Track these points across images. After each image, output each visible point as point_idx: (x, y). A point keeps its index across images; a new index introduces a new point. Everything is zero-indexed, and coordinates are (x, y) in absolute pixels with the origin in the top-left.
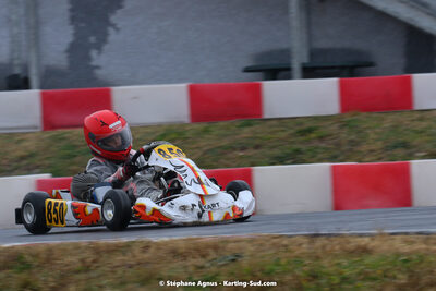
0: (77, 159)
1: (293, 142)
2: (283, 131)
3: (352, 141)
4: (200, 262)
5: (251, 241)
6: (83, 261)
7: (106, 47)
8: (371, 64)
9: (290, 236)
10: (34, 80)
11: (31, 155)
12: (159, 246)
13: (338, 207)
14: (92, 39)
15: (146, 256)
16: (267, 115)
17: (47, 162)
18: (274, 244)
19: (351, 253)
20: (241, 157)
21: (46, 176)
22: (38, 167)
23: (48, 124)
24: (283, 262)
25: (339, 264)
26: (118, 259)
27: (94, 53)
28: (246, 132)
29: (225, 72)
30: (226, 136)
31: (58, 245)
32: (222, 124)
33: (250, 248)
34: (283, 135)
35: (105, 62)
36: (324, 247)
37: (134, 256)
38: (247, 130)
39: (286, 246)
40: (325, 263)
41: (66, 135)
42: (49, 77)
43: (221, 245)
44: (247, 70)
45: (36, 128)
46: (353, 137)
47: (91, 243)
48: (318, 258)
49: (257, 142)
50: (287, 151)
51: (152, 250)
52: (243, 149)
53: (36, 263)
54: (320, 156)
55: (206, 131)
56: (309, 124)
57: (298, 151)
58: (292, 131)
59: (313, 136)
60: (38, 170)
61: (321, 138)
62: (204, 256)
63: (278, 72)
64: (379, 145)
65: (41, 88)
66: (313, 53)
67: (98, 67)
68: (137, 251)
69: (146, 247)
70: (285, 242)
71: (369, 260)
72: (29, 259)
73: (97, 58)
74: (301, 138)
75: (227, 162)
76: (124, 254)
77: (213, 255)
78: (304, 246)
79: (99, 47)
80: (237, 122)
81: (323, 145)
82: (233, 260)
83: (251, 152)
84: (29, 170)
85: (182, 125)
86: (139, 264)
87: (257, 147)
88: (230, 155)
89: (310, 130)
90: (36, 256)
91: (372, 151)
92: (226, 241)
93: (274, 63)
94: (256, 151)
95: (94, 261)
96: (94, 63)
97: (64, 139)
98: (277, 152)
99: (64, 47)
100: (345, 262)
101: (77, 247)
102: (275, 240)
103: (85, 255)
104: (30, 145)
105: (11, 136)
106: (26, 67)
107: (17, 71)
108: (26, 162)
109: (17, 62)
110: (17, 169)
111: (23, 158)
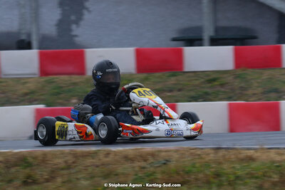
0: (62, 96)
1: (203, 87)
2: (196, 80)
3: (241, 87)
4: (143, 164)
5: (177, 151)
6: (66, 162)
7: (82, 23)
8: (255, 38)
9: (202, 149)
10: (35, 43)
11: (32, 92)
12: (116, 153)
13: (232, 130)
14: (73, 18)
15: (107, 159)
16: (186, 69)
17: (42, 97)
18: (191, 153)
19: (242, 160)
20: (169, 96)
21: (41, 106)
22: (36, 100)
23: (44, 72)
24: (197, 165)
25: (233, 167)
26: (89, 161)
27: (74, 27)
28: (173, 80)
29: (159, 40)
30: (159, 82)
31: (51, 152)
32: (157, 74)
33: (176, 156)
34: (197, 82)
35: (81, 33)
36: (224, 156)
37: (100, 160)
38: (173, 78)
39: (199, 155)
40: (225, 166)
41: (56, 80)
42: (44, 42)
43: (157, 153)
44: (174, 40)
45: (35, 74)
46: (243, 85)
47: (72, 151)
48: (220, 163)
49: (180, 87)
50: (200, 93)
51: (111, 156)
52: (171, 91)
53: (36, 163)
54: (220, 97)
55: (146, 79)
56: (214, 76)
57: (207, 94)
58: (202, 80)
59: (216, 83)
60: (36, 102)
61: (222, 85)
62: (145, 161)
63: (194, 41)
64: (260, 90)
65: (39, 49)
66: (217, 30)
67: (76, 36)
68: (101, 156)
69: (108, 154)
70: (199, 152)
71: (254, 165)
72: (30, 160)
73: (76, 30)
74: (210, 85)
76: (93, 159)
77: (151, 160)
78: (212, 155)
79: (77, 22)
80: (167, 73)
81: (223, 90)
82: (165, 164)
83: (175, 93)
84: (31, 102)
85: (131, 74)
86: (103, 165)
87: (180, 90)
88: (162, 95)
89: (214, 80)
90: (35, 158)
91: (254, 94)
92: (160, 151)
93: (191, 35)
94: (179, 93)
95: (74, 163)
96: (74, 33)
97: (54, 82)
98: (193, 94)
99: (54, 22)
100: (238, 166)
102: (192, 151)
103: (67, 158)
104: (31, 86)
105: (19, 80)
106: (29, 35)
107: (24, 37)
108: (28, 97)
109: (23, 31)
110: (23, 101)
111: (26, 94)
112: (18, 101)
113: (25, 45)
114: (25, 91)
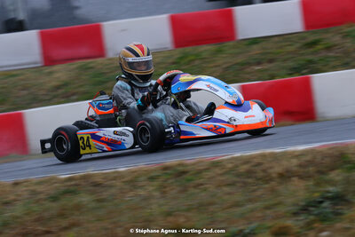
1: (303, 54)
2: (290, 45)
11: (65, 85)
17: (82, 89)
22: (74, 94)
28: (256, 49)
30: (239, 53)
32: (230, 44)
34: (292, 48)
38: (256, 47)
41: (91, 65)
45: (37, 63)
49: (269, 57)
50: (302, 62)
52: (259, 63)
55: (219, 51)
56: (312, 38)
57: (310, 62)
58: (298, 45)
59: (319, 47)
60: (75, 97)
61: (328, 48)
74: (312, 50)
75: (248, 76)
81: (331, 54)
83: (267, 66)
87: (271, 61)
88: (248, 70)
89: (315, 43)
94: (271, 65)
97: (91, 68)
98: (291, 64)
108: (60, 91)
110: (55, 97)
111: (58, 87)
112: (47, 98)
114: (54, 83)
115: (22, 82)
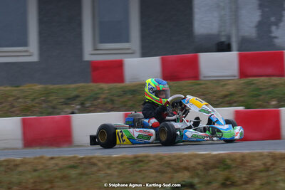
0: (261, 97)
6: (265, 164)
7: (281, 25)
10: (234, 45)
11: (231, 95)
14: (273, 19)
17: (242, 99)
21: (241, 108)
22: (235, 102)
23: (243, 74)
27: (274, 28)
31: (249, 153)
35: (280, 34)
41: (255, 82)
42: (244, 43)
45: (234, 76)
47: (270, 153)
53: (234, 165)
65: (238, 51)
67: (276, 37)
72: (229, 162)
73: (276, 32)
79: (277, 24)
84: (230, 104)
90: (234, 160)
95: (272, 165)
96: (274, 35)
97: (253, 84)
99: (254, 24)
101: (261, 155)
103: (266, 160)
104: (231, 88)
105: (218, 82)
106: (229, 37)
107: (223, 39)
108: (227, 99)
109: (223, 33)
110: (221, 103)
111: (226, 96)
112: (217, 103)
113: (224, 47)
114: (225, 93)
115: (203, 90)
